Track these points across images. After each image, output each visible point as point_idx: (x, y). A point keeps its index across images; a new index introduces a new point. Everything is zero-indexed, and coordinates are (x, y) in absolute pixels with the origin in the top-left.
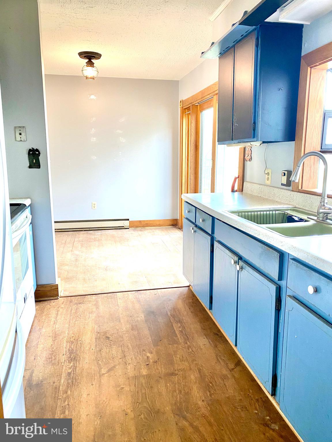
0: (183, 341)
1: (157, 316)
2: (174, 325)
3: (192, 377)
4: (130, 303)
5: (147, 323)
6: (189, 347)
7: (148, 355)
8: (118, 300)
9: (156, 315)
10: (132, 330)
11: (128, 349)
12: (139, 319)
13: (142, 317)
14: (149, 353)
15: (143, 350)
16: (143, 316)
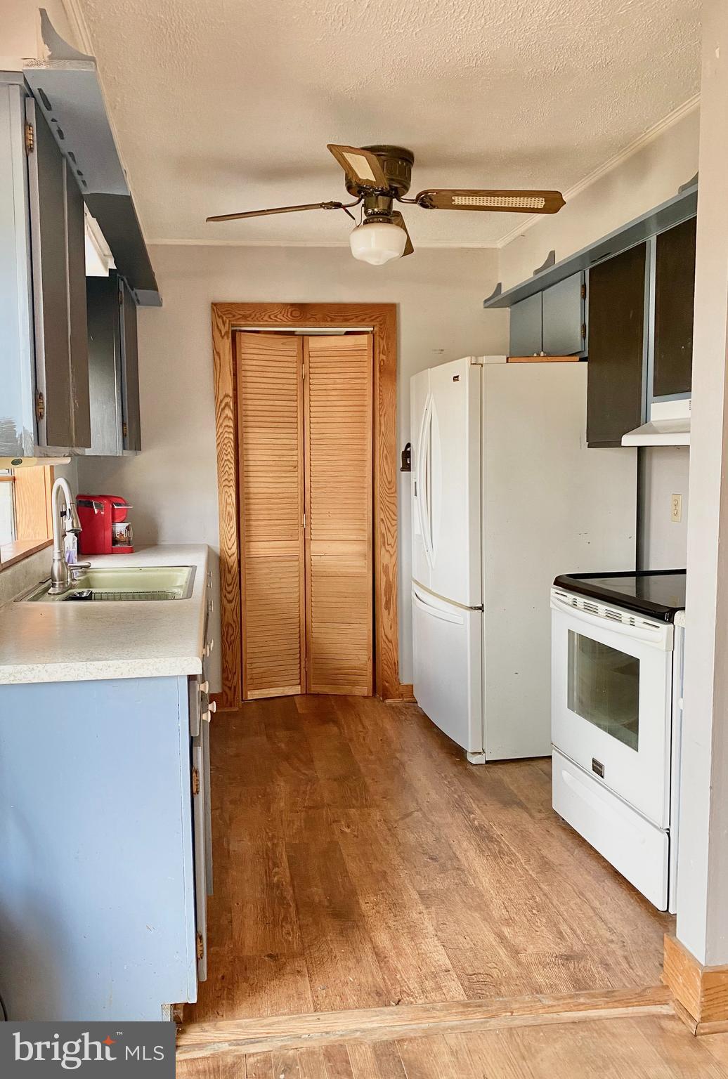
0: (279, 849)
1: (326, 904)
2: (288, 879)
3: (282, 804)
4: (408, 951)
5: (352, 885)
6: (271, 839)
7: (347, 830)
8: (450, 966)
9: (327, 907)
10: (385, 872)
11: (386, 840)
12: (373, 899)
13: (366, 905)
14: (346, 833)
15: (357, 837)
16: (363, 906)
